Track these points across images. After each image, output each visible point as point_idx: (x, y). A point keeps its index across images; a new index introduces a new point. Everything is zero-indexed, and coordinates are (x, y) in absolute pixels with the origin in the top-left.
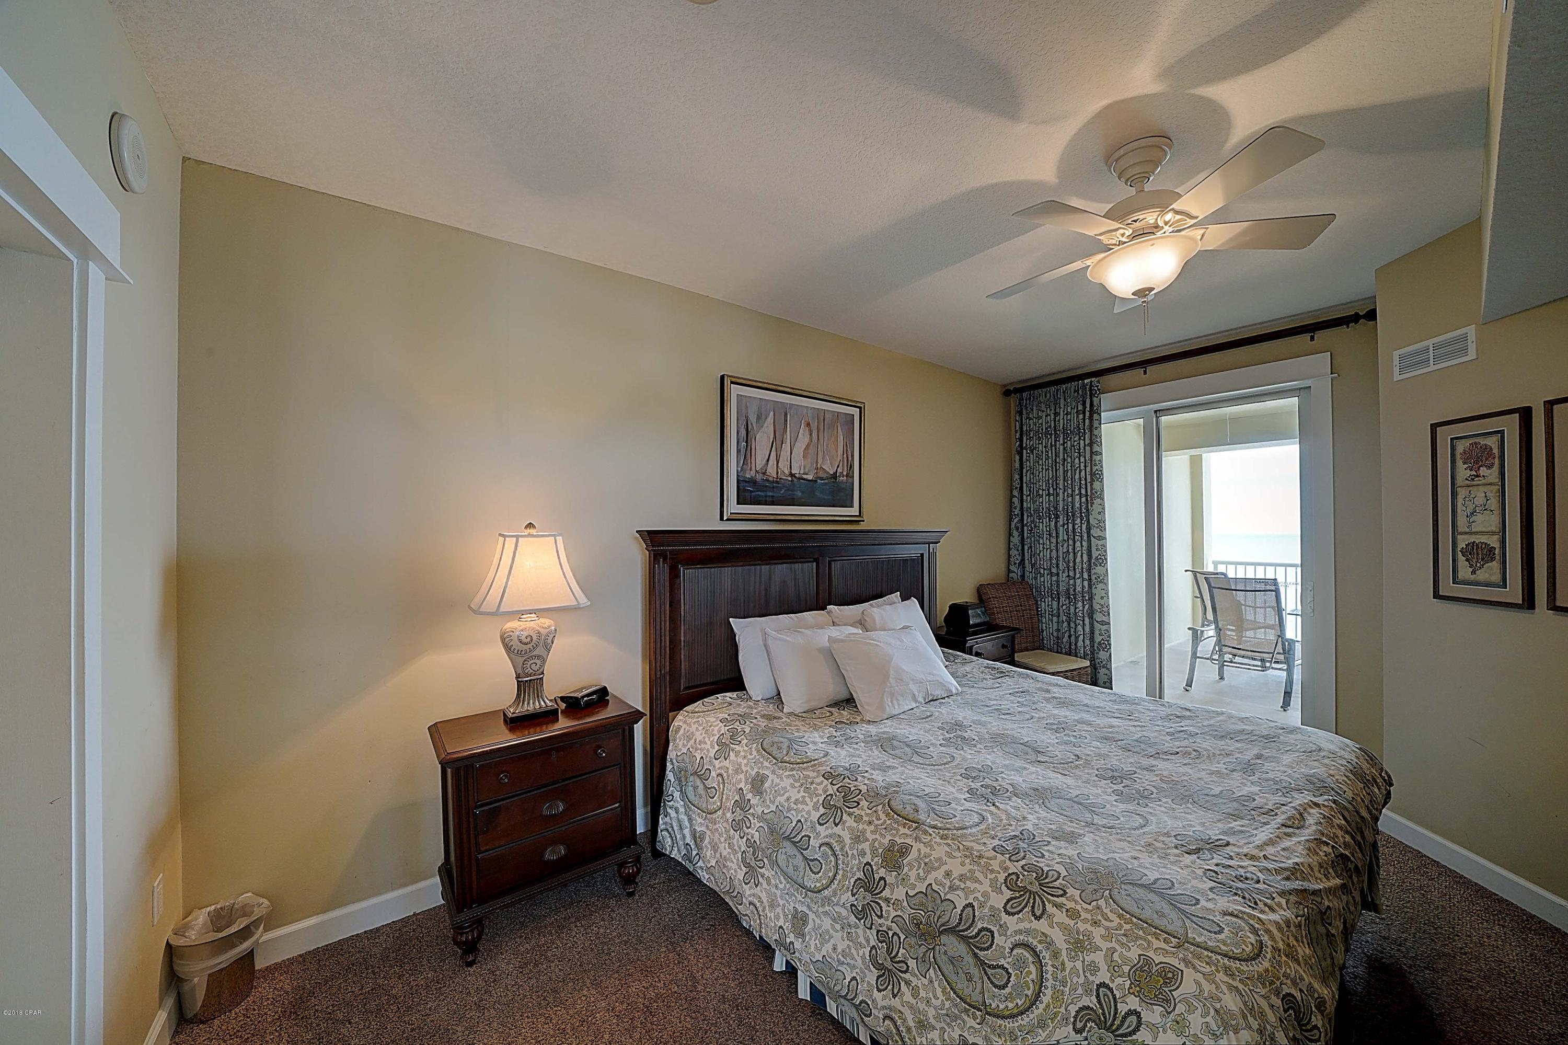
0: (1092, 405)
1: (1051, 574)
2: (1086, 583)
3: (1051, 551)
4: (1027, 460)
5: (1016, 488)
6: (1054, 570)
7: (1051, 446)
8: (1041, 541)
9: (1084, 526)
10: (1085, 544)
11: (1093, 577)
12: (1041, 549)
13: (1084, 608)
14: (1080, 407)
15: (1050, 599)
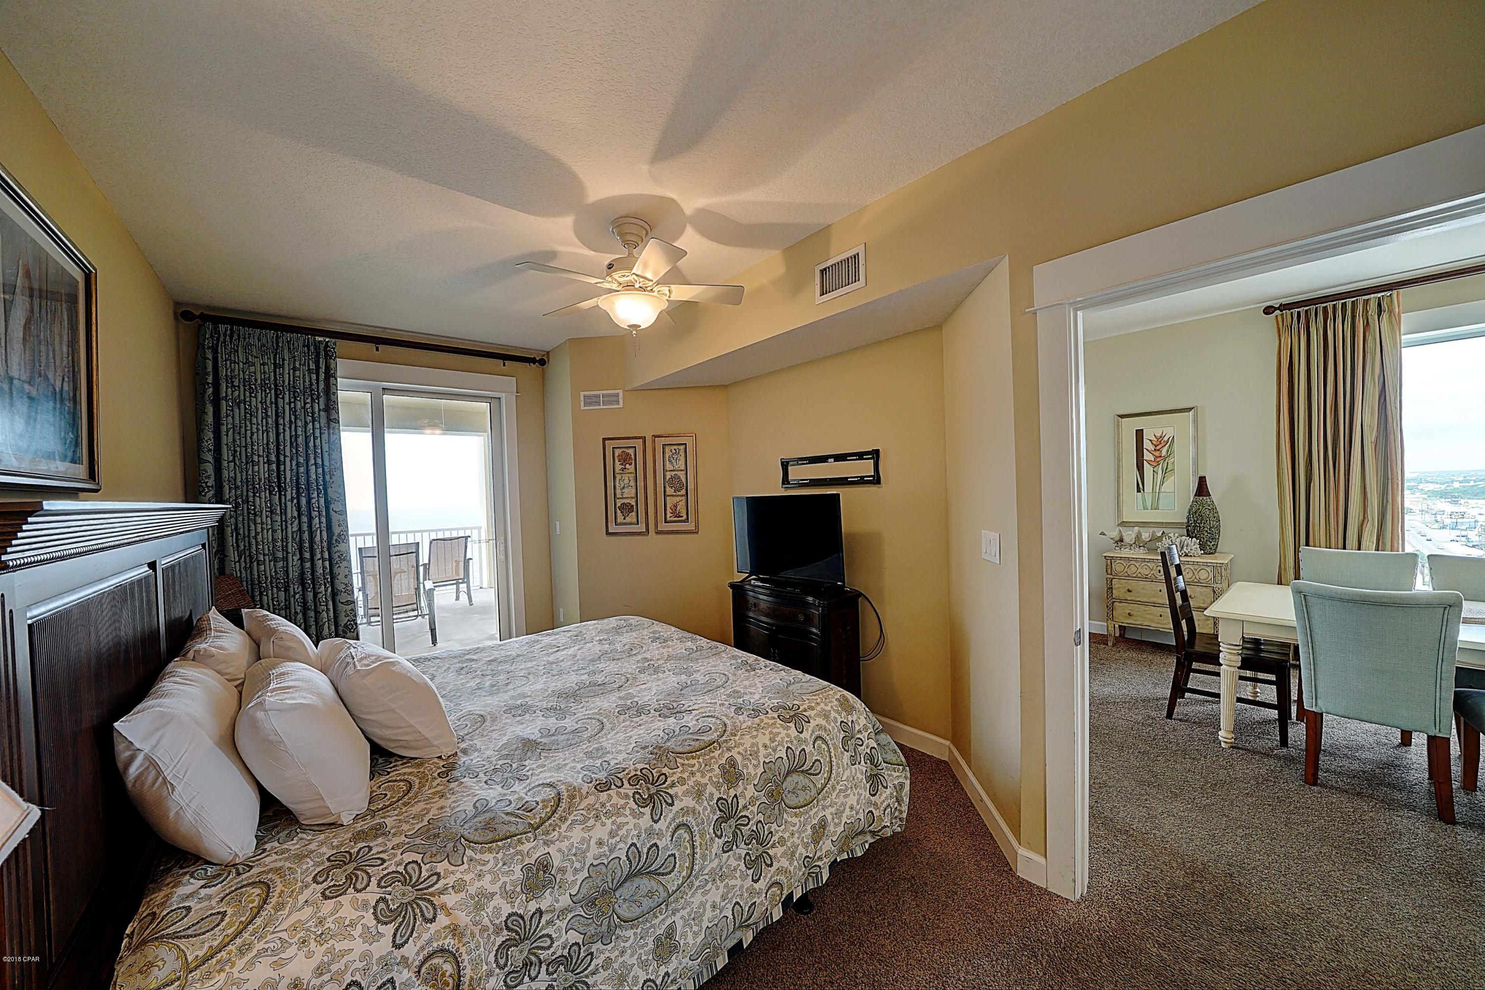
0: (327, 368)
1: (275, 560)
2: (327, 564)
3: (274, 531)
4: (227, 416)
5: (210, 450)
6: (280, 555)
7: (271, 403)
8: (259, 520)
9: (322, 501)
10: (324, 520)
11: (336, 556)
12: (259, 530)
13: (326, 591)
14: (312, 366)
15: (275, 590)
